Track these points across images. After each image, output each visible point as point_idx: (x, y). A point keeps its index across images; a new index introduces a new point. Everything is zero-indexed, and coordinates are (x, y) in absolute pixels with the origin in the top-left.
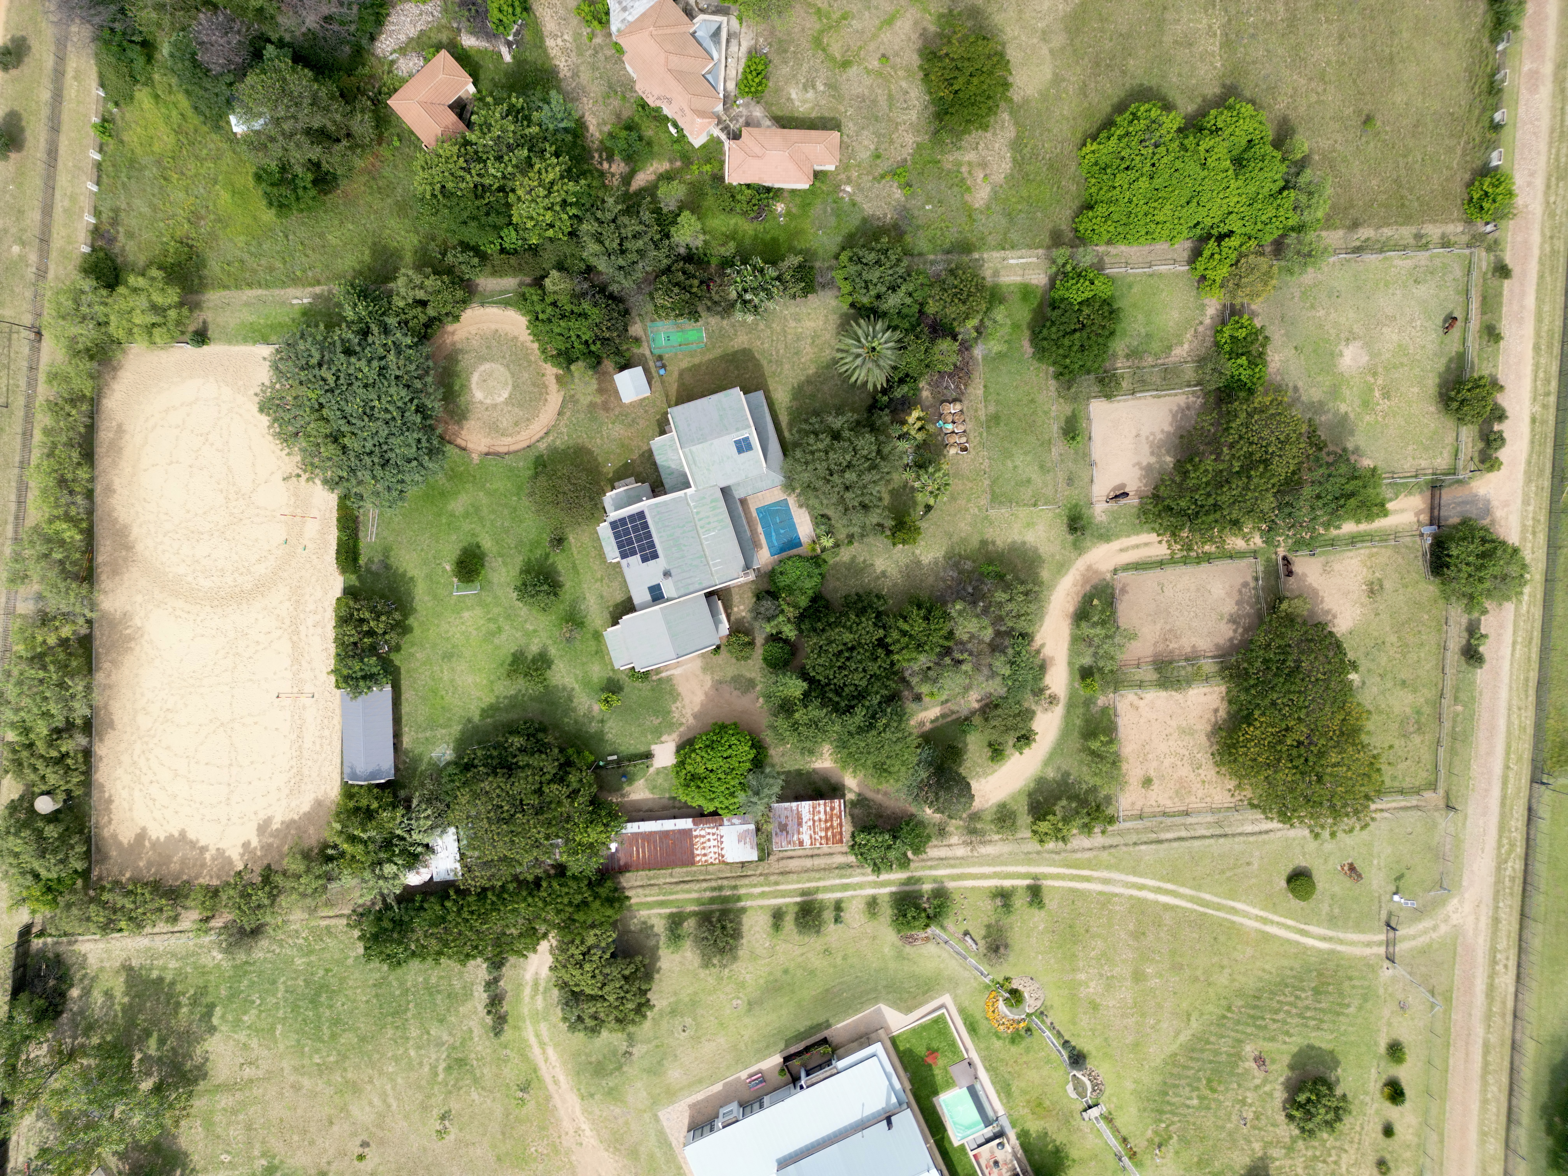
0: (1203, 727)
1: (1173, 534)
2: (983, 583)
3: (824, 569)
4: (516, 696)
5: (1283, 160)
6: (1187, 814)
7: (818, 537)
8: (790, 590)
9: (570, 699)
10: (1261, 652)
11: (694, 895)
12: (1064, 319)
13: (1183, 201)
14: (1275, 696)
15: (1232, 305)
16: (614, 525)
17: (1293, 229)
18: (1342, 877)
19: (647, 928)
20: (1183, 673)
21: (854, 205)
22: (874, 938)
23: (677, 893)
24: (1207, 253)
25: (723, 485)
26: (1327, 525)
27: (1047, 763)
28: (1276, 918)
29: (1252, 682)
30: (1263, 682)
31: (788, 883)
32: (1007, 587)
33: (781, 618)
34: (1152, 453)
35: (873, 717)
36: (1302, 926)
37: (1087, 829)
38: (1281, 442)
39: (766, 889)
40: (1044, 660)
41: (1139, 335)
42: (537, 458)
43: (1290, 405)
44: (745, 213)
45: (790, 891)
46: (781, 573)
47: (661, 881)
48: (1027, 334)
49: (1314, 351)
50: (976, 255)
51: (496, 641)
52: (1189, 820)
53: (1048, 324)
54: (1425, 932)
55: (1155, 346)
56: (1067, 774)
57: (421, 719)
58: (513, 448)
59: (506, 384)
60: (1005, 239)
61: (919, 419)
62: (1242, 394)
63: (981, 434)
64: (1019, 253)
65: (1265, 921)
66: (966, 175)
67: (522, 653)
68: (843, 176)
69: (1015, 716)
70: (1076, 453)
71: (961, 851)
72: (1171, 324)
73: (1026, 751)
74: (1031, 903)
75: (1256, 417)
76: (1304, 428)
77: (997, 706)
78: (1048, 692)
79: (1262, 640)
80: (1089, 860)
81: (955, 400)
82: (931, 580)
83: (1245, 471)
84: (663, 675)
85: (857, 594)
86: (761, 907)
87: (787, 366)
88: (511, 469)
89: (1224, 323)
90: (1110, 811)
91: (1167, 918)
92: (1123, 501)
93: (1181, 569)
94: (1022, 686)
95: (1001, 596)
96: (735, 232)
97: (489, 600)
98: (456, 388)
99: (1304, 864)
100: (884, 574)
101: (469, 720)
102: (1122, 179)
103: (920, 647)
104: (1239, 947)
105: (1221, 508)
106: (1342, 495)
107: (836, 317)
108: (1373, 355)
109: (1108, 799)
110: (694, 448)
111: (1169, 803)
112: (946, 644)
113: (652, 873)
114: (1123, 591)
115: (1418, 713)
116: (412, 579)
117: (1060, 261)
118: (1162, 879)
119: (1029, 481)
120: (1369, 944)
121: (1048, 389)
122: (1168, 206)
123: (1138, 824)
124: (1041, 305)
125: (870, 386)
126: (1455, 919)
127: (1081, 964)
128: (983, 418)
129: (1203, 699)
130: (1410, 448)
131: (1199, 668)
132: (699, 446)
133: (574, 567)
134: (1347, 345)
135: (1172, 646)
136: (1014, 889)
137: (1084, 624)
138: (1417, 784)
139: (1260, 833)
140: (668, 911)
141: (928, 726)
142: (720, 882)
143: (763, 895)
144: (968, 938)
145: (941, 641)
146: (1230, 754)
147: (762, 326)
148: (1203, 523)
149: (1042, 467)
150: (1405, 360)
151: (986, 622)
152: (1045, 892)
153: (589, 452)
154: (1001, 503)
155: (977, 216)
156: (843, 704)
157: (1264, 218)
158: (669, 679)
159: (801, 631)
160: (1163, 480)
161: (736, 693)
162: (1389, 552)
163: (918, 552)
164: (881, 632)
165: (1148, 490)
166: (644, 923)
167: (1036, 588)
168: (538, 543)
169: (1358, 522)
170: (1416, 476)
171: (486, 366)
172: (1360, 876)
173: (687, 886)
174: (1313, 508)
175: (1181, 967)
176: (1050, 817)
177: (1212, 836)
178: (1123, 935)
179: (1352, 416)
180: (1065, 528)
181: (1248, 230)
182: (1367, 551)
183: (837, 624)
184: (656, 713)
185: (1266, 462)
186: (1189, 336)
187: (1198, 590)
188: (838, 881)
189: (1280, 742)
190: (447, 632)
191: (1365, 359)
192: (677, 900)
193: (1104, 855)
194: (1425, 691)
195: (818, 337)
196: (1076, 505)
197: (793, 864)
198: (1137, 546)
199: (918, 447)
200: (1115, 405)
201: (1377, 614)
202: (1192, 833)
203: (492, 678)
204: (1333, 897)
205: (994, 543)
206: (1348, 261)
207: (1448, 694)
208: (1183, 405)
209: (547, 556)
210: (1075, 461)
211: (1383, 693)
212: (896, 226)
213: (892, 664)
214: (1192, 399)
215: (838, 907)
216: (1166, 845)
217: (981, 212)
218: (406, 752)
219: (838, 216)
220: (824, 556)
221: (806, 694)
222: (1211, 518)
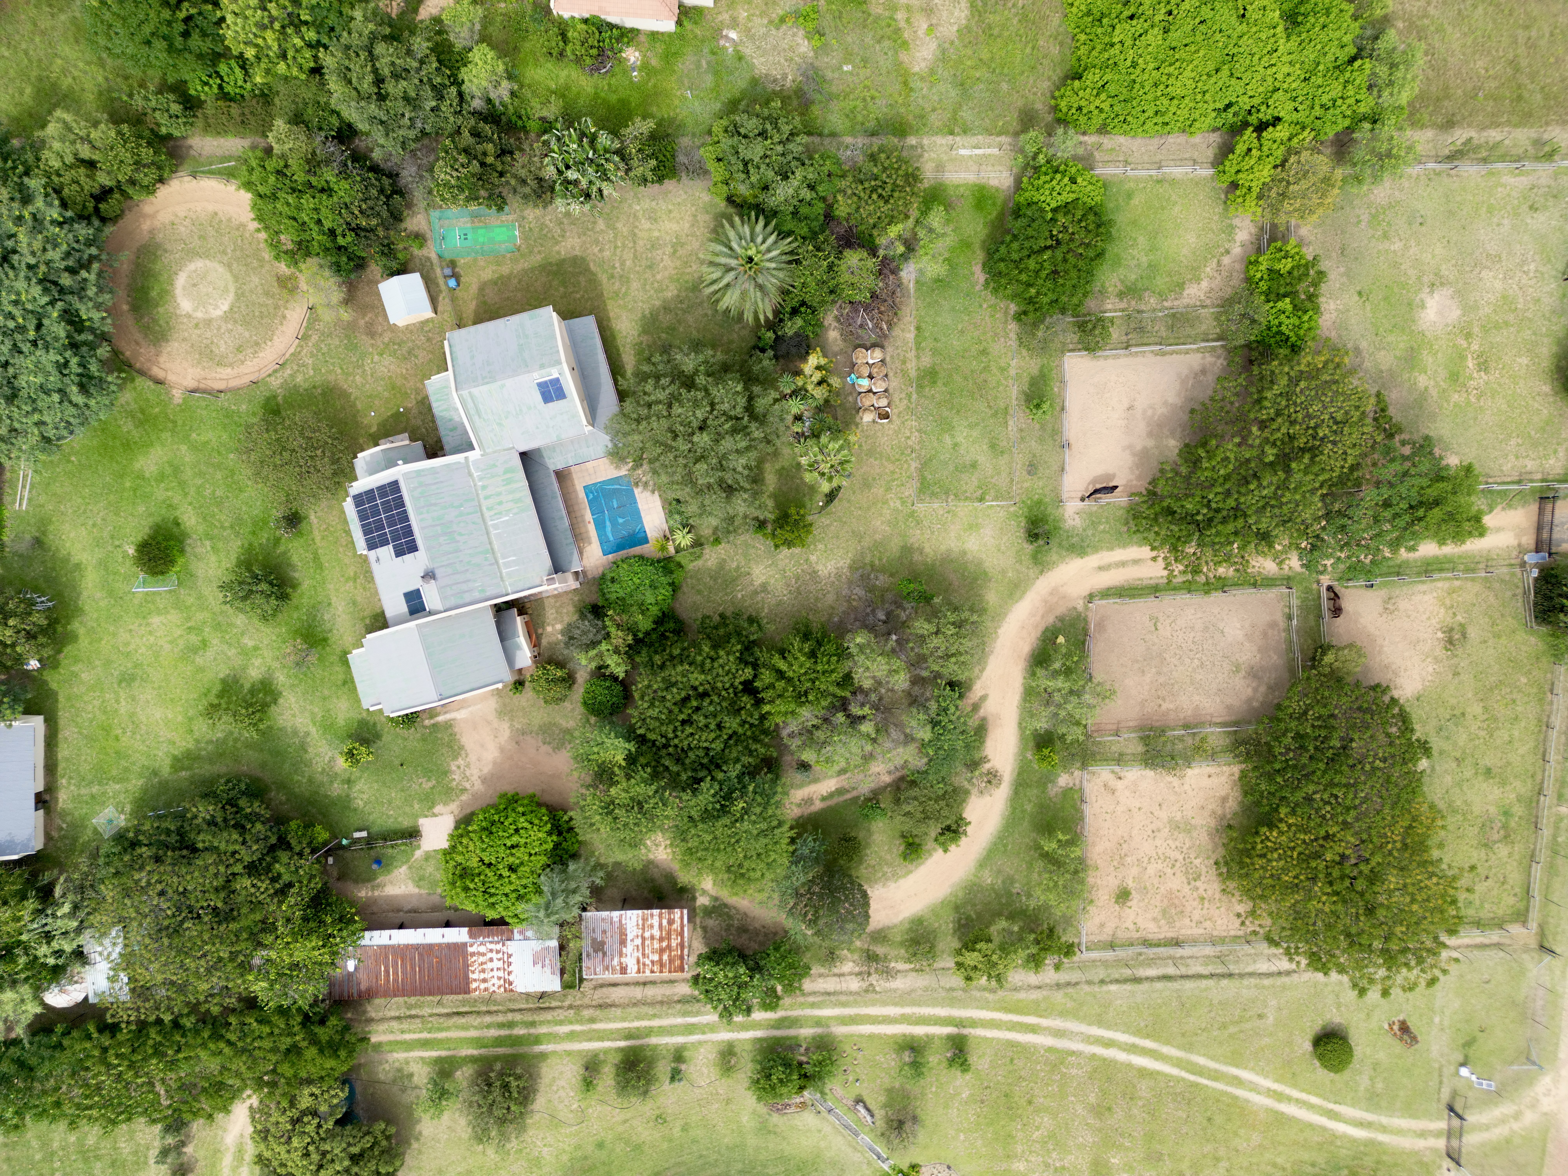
0: (1204, 822)
1: (1174, 549)
2: (900, 606)
3: (678, 576)
4: (224, 741)
5: (1355, 17)
6: (1177, 943)
7: (672, 531)
8: (623, 605)
9: (303, 747)
10: (1293, 724)
11: (473, 1033)
12: (1030, 232)
13: (1211, 66)
14: (1311, 788)
15: (1274, 226)
16: (359, 500)
17: (1364, 118)
18: (1390, 1040)
19: (403, 1077)
20: (1180, 746)
21: (740, 59)
22: (728, 1101)
23: (448, 1029)
24: (1240, 148)
25: (523, 449)
26: (1395, 545)
27: (984, 862)
28: (1295, 1094)
29: (1277, 766)
30: (1295, 767)
31: (609, 1020)
32: (934, 615)
33: (604, 646)
34: (1150, 434)
35: (728, 797)
36: (1331, 1106)
37: (1035, 962)
38: (1336, 423)
39: (577, 1028)
40: (984, 719)
41: (1138, 266)
42: (268, 399)
43: (1352, 372)
44: (578, 60)
45: (612, 1032)
46: (613, 580)
47: (426, 1011)
48: (980, 256)
49: (1385, 298)
50: (912, 140)
51: (199, 660)
52: (1179, 952)
53: (1008, 238)
54: (1503, 1121)
55: (1161, 282)
56: (1012, 880)
57: (85, 768)
58: (233, 383)
59: (226, 290)
60: (954, 118)
61: (818, 368)
62: (1283, 351)
63: (909, 396)
64: (974, 140)
65: (1279, 1097)
66: (902, 24)
67: (236, 680)
68: (725, 17)
69: (937, 799)
70: (1043, 428)
71: (854, 984)
72: (1185, 251)
73: (953, 848)
74: (951, 1062)
75: (1303, 384)
76: (1370, 406)
77: (913, 783)
78: (987, 766)
79: (1295, 706)
80: (1037, 1003)
81: (874, 345)
82: (830, 598)
83: (1284, 461)
84: (440, 719)
85: (722, 616)
86: (569, 1053)
87: (635, 285)
88: (228, 414)
89: (1259, 251)
90: (1067, 938)
91: (1144, 1088)
92: (1106, 499)
93: (1184, 598)
94: (950, 756)
95: (922, 626)
96: (567, 88)
97: (190, 600)
98: (154, 294)
99: (1337, 1020)
100: (764, 587)
101: (155, 773)
102: (1123, 32)
103: (801, 697)
104: (1242, 1132)
105: (1245, 515)
106: (1421, 503)
107: (707, 217)
108: (1468, 308)
109: (1068, 921)
110: (475, 391)
111: (1152, 927)
112: (839, 692)
113: (413, 1000)
114: (1100, 626)
115: (1506, 813)
116: (78, 566)
117: (1031, 149)
118: (1137, 1033)
119: (974, 465)
120: (1423, 1134)
121: (1006, 336)
122: (1188, 73)
123: (1109, 955)
124: (1001, 217)
125: (749, 317)
126: (1547, 1104)
127: (1019, 1149)
128: (913, 373)
129: (1206, 782)
130: (1513, 442)
131: (1203, 740)
132: (484, 388)
133: (316, 558)
134: (1432, 292)
135: (1165, 706)
136: (930, 1039)
137: (1040, 672)
138: (1500, 912)
139: (1280, 973)
140: (434, 1054)
141: (818, 805)
142: (510, 1016)
143: (572, 1036)
144: (860, 1108)
145: (833, 689)
146: (1242, 865)
147: (601, 225)
148: (1218, 534)
149: (993, 446)
150: (1511, 317)
151: (897, 663)
152: (971, 1045)
153: (344, 395)
154: (933, 494)
155: (916, 84)
156: (684, 777)
157: (1325, 99)
158: (448, 725)
159: (635, 666)
160: (1162, 471)
161: (546, 748)
162: (1477, 587)
163: (813, 558)
164: (748, 672)
165: (1142, 485)
166: (399, 1070)
167: (975, 618)
168: (265, 522)
169: (1442, 542)
170: (1519, 482)
171: (198, 265)
172: (1414, 1039)
173: (462, 1021)
174: (1376, 520)
175: (1159, 1157)
176: (981, 945)
177: (1212, 975)
178: (1080, 1109)
179: (1434, 393)
180: (1021, 534)
181: (1301, 116)
182: (1445, 585)
183: (681, 659)
184: (428, 773)
185: (1313, 451)
186: (1209, 269)
187: (1206, 629)
188: (679, 1020)
189: (1317, 856)
190: (127, 644)
191: (1455, 314)
192: (448, 1040)
193: (1059, 997)
194: (1518, 784)
195: (682, 245)
196: (1039, 502)
197: (617, 994)
198: (1123, 564)
199: (819, 409)
200: (1101, 363)
201: (1456, 674)
202: (1183, 971)
203: (191, 713)
204: (1375, 1066)
205: (921, 551)
206: (1438, 174)
207: (1550, 788)
208: (1197, 367)
209: (277, 541)
210: (1041, 440)
211: (1459, 784)
212: (799, 93)
213: (763, 717)
214: (1209, 359)
215: (679, 1056)
216: (1145, 986)
217: (922, 79)
218: (63, 814)
219: (716, 73)
220: (679, 558)
221: (631, 759)
222: (1230, 527)
